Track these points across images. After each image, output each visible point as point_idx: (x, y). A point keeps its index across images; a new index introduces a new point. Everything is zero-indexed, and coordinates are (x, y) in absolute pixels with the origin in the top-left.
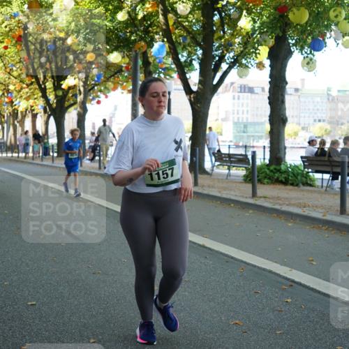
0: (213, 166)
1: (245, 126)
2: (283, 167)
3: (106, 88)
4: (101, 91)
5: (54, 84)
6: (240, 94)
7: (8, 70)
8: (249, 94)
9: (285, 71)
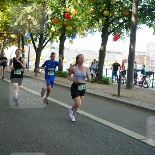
0: (42, 71)
2: (62, 72)
3: (10, 45)
4: (8, 46)
6: (51, 49)
8: (54, 49)
9: (64, 44)
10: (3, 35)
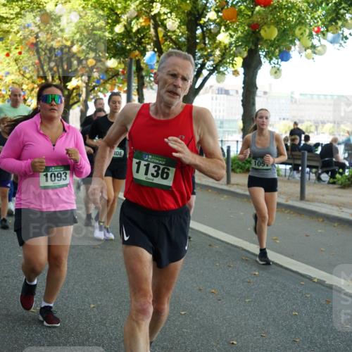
3: (104, 89)
4: (100, 91)
6: (218, 95)
7: (22, 72)
8: (225, 96)
10: (84, 62)
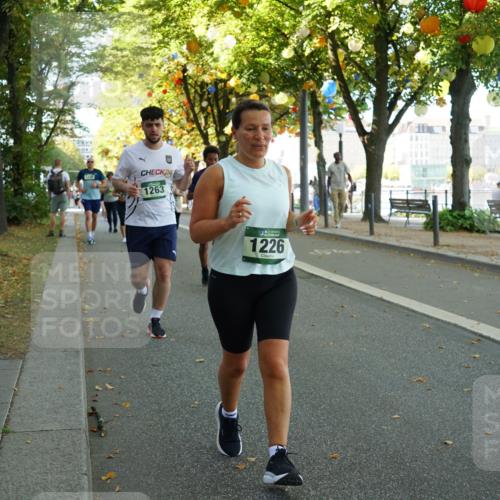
1: (425, 170)
2: (467, 213)
5: (216, 129)
6: (418, 134)
7: (167, 116)
8: (429, 134)
9: (468, 107)
